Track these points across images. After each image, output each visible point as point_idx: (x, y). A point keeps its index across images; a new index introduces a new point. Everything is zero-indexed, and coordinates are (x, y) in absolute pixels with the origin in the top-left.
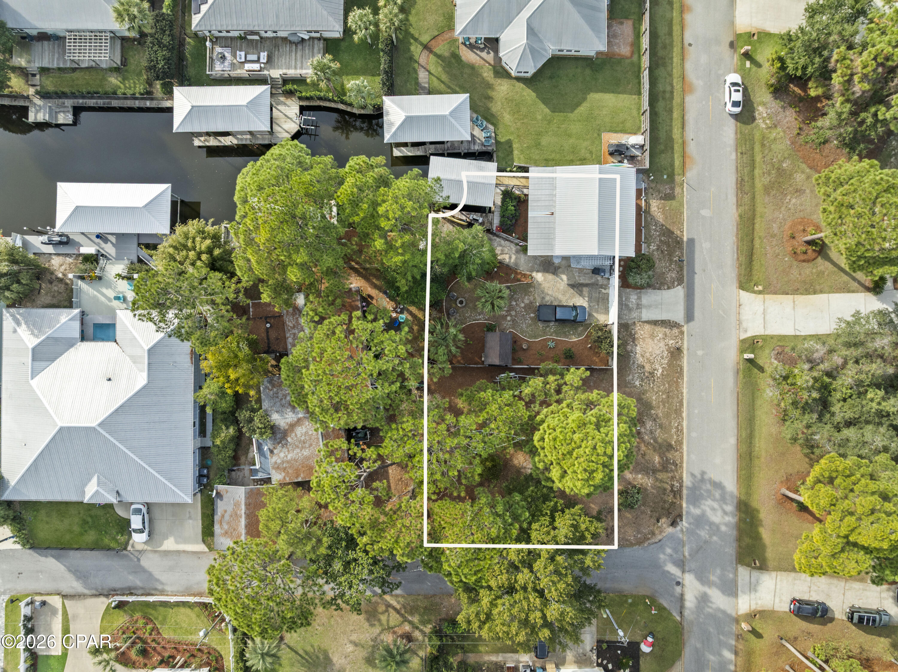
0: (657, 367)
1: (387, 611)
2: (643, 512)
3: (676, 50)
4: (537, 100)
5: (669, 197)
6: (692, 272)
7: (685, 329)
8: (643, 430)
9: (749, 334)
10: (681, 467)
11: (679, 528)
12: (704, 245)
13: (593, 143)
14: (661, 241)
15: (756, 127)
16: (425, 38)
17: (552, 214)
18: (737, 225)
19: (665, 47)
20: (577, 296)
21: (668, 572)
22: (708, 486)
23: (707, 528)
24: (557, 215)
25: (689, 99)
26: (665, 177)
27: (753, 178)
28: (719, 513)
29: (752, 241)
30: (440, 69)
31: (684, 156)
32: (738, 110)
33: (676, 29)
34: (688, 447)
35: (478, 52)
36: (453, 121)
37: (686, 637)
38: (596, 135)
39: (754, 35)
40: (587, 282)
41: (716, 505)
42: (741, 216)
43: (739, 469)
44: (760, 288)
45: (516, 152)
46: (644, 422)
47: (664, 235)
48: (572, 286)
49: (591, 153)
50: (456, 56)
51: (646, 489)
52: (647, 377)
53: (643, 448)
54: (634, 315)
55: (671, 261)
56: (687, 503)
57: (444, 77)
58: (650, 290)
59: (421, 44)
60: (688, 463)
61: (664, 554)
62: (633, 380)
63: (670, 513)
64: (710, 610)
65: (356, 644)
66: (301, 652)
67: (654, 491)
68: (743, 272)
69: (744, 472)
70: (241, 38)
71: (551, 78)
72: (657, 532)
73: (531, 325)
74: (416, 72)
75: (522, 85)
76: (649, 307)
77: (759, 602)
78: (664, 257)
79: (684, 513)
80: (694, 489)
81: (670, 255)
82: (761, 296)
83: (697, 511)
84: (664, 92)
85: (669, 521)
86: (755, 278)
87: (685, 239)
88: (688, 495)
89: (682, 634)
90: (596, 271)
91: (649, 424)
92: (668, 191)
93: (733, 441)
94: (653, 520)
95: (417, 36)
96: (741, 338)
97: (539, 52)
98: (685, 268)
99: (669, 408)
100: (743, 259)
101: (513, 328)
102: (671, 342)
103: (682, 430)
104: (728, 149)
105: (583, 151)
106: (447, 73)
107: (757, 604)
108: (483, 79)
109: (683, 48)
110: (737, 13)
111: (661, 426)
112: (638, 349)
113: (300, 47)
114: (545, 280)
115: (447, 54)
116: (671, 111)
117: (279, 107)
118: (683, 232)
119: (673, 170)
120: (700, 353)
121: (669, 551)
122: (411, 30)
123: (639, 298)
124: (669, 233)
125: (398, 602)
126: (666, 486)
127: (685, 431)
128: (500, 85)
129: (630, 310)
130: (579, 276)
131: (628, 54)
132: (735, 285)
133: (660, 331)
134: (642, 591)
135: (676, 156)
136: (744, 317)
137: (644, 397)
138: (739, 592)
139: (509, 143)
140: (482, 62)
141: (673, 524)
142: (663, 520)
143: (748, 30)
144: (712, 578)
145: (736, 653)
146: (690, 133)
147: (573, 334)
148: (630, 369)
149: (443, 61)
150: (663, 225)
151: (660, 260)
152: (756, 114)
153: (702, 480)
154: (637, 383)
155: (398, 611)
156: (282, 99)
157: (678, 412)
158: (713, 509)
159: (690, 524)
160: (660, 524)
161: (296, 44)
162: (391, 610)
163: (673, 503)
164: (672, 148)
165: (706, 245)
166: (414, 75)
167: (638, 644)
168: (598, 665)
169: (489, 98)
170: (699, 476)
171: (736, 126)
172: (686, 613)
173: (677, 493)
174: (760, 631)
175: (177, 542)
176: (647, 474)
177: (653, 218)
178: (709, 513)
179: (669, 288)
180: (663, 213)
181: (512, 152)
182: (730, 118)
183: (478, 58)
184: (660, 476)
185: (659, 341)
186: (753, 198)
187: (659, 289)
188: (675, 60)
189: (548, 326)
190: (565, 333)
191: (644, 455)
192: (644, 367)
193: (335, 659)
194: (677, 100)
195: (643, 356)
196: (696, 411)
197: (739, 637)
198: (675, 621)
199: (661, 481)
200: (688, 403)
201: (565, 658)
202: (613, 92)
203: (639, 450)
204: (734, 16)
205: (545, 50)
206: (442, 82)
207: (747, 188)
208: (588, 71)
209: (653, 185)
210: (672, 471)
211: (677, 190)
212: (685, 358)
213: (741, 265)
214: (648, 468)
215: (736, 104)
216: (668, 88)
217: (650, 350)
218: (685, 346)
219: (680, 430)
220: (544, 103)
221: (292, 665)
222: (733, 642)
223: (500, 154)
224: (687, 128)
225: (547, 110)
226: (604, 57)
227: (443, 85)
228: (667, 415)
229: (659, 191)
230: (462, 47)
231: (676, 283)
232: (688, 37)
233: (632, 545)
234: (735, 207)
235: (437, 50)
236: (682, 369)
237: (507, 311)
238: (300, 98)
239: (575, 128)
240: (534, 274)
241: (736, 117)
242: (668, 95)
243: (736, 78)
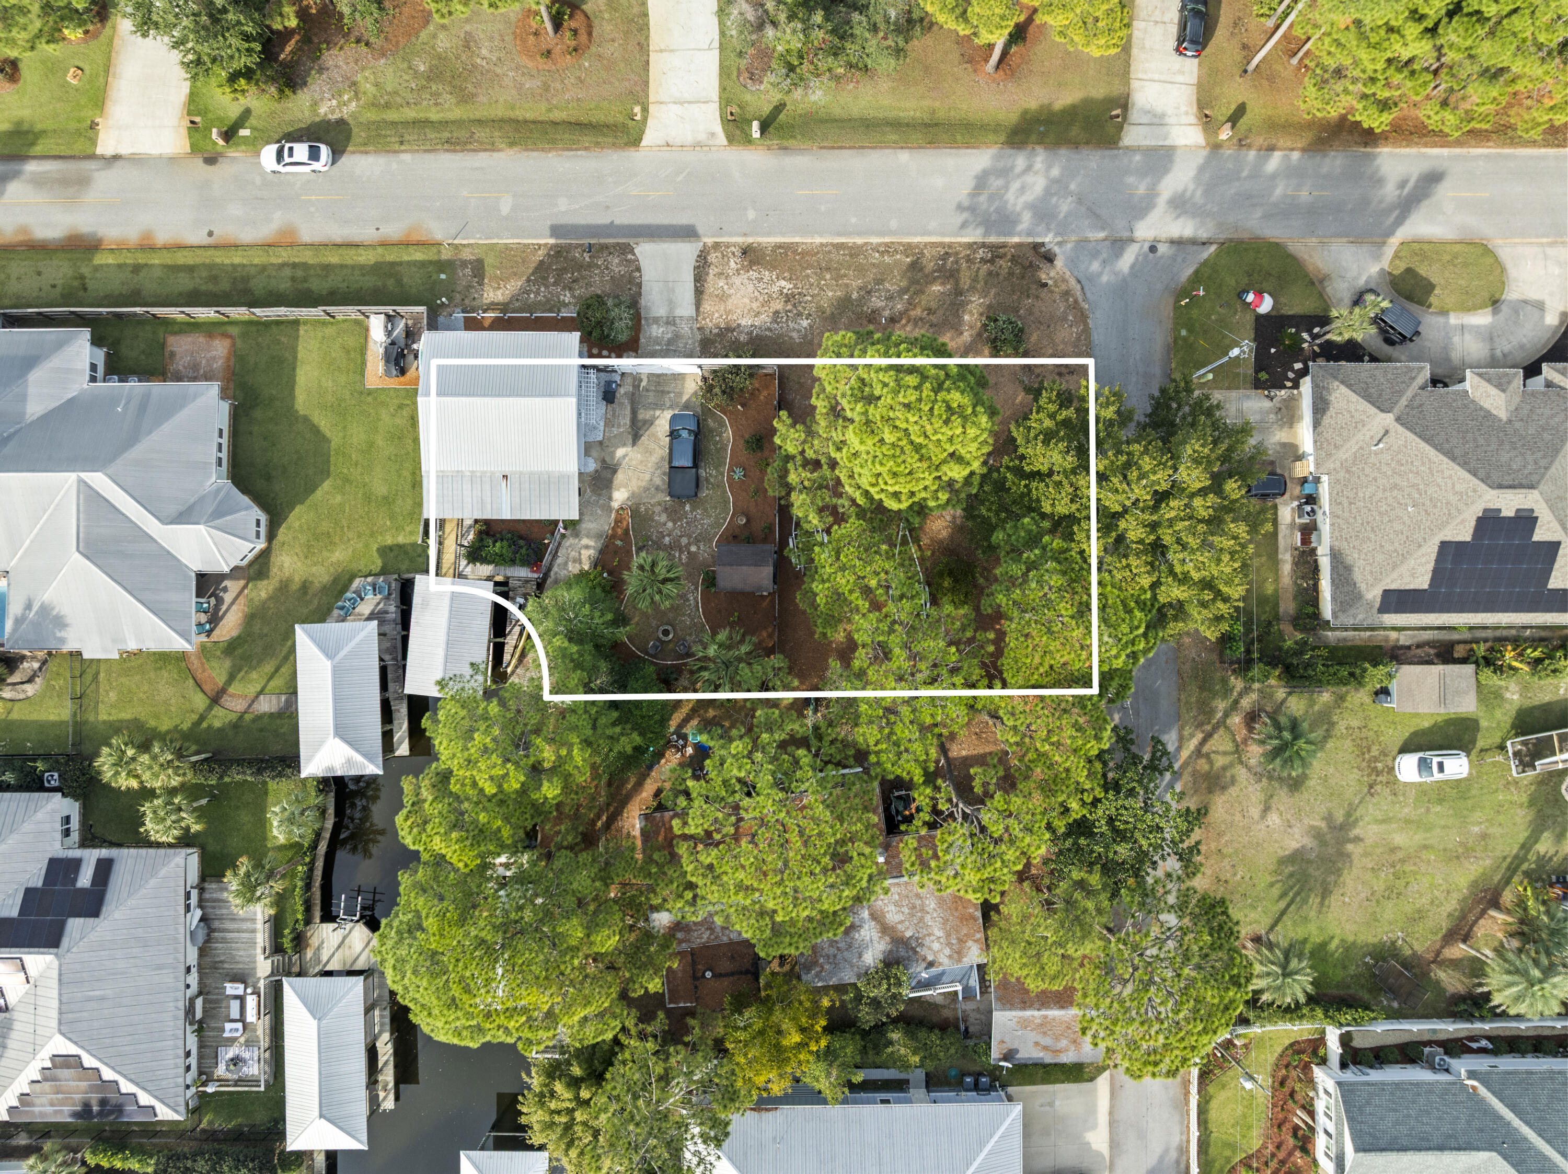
0: (776, 289)
1: (1207, 756)
2: (1030, 312)
3: (221, 258)
4: (308, 502)
5: (478, 269)
6: (611, 230)
7: (709, 241)
8: (887, 313)
9: (718, 129)
10: (950, 245)
11: (1056, 249)
12: (563, 209)
13: (383, 404)
14: (555, 284)
15: (355, 118)
16: (200, 702)
17: (505, 477)
18: (527, 150)
19: (214, 279)
20: (652, 429)
21: (1133, 267)
22: (982, 198)
23: (1054, 200)
24: (507, 470)
25: (306, 236)
26: (443, 276)
27: (444, 124)
28: (1029, 179)
29: (555, 124)
30: (254, 675)
31: (406, 244)
32: (324, 150)
33: (182, 258)
34: (916, 235)
35: (224, 608)
36: (342, 654)
37: (1245, 236)
38: (370, 399)
39: (192, 122)
40: (628, 412)
41: (1015, 186)
42: (512, 144)
43: (953, 144)
44: (637, 109)
45: (401, 540)
46: (873, 312)
47: (545, 278)
48: (636, 438)
49: (401, 407)
50: (231, 648)
51: (990, 307)
52: (794, 306)
53: (918, 312)
54: (685, 329)
55: (590, 266)
56: (1011, 234)
57: (268, 668)
58: (643, 302)
59: (210, 708)
60: (943, 234)
61: (1100, 274)
62: (799, 331)
63: (1031, 265)
64: (1199, 193)
65: (1266, 809)
66: (1282, 904)
67: (993, 291)
68: (610, 140)
69: (959, 137)
70: (200, 1031)
71: (268, 478)
72: (1064, 287)
73: (705, 510)
74: (259, 718)
75: (282, 530)
76: (671, 304)
77: (1184, 108)
78: (584, 278)
79: (1030, 240)
80: (987, 224)
81: (580, 267)
82: (652, 108)
83: (1027, 219)
84: (293, 279)
85: (1044, 265)
86: (620, 118)
87: (552, 241)
88: (999, 234)
89: (1240, 242)
90: (609, 396)
91: (876, 302)
92: (468, 271)
93: (904, 157)
94: (1044, 293)
95: (195, 717)
96: (725, 142)
97: (220, 502)
98: (602, 241)
99: (849, 268)
100: (586, 140)
101: (711, 541)
102: (732, 264)
103: (886, 245)
104: (394, 166)
105: (398, 421)
106: (260, 662)
107: (1187, 113)
108: (270, 598)
109: (216, 247)
110: (155, 151)
111: (879, 282)
112: (746, 322)
113: (216, 924)
114: (626, 486)
115: (228, 663)
116: (327, 268)
117: (324, 959)
118: (540, 245)
119: (430, 262)
120: (751, 214)
121: (1095, 266)
122: (186, 726)
123: (656, 320)
124: (541, 269)
125: (1192, 736)
126: (982, 273)
127: (887, 240)
128: (281, 568)
129: (677, 337)
130: (619, 426)
131: (227, 343)
132: (632, 153)
133: (714, 283)
134: (1167, 311)
135: (406, 258)
136: (689, 139)
137: (828, 311)
138: (1167, 143)
139: (384, 551)
140: (242, 600)
141: (1049, 258)
142: (1043, 277)
143: (184, 132)
144: (1142, 190)
145: (1272, 149)
146: (367, 234)
147: (720, 435)
148: (780, 336)
149: (240, 670)
150: (528, 280)
151: (589, 285)
152: (333, 117)
153: (972, 209)
154: (805, 323)
155: (1208, 737)
156: (309, 954)
157: (855, 251)
158: (1023, 189)
159: (1049, 230)
160: (1050, 282)
161: (211, 930)
163: (1014, 259)
164: (393, 264)
165: (563, 204)
166: (266, 720)
167: (1259, 318)
168: (1296, 386)
169: (305, 586)
170: (965, 215)
171: (353, 152)
172: (1203, 234)
173: (996, 252)
174: (1233, 107)
175: (1094, 1127)
176: (963, 304)
177: (515, 298)
178: (1029, 197)
179: (638, 269)
180: (506, 279)
181: (400, 546)
182: (339, 163)
183: (234, 607)
184: (965, 282)
185: (731, 286)
186: (479, 122)
187: (640, 285)
188: (237, 260)
189: (707, 480)
190: (718, 451)
191: (930, 311)
192: (776, 313)
193: (1295, 845)
194: (308, 257)
195: (758, 314)
196: (853, 220)
197: (1241, 143)
198: (1218, 254)
199: (975, 280)
200: (839, 234)
201: (1284, 445)
202: (294, 369)
203: (921, 319)
204: (160, 157)
205: (218, 490)
206: (277, 671)
207: (463, 134)
208: (258, 414)
209: (458, 297)
210: (957, 262)
211: (466, 255)
212: (760, 240)
213: (598, 143)
214: (953, 304)
215: (314, 155)
216: (287, 272)
217: (747, 301)
218: (740, 240)
219: (887, 249)
220: (313, 491)
221: (1306, 919)
222: (1252, 154)
223: (404, 567)
224: (357, 239)
225: (327, 485)
226: (232, 385)
227: (283, 670)
228: (861, 270)
229: (469, 287)
230: (218, 635)
231: (630, 256)
232: (198, 237)
233: (1087, 330)
234: (495, 154)
235: (221, 680)
236: (780, 246)
237: (681, 552)
238: (308, 922)
239: (357, 435)
240: (615, 505)
241: (337, 153)
242: (299, 273)
243: (269, 152)
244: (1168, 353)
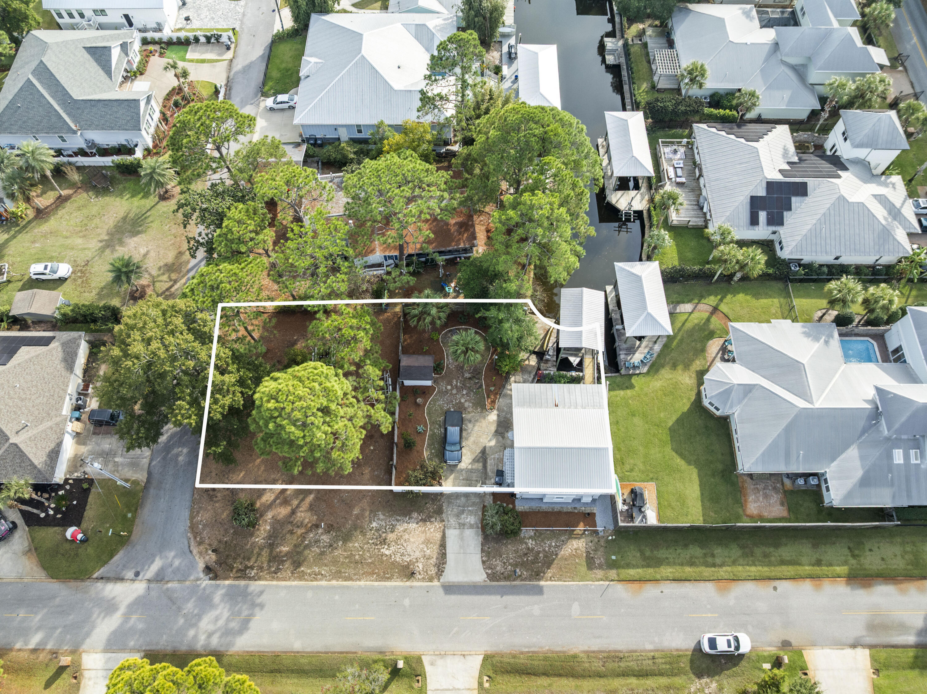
0: (392, 548)
1: (171, 280)
2: (226, 530)
3: (765, 570)
4: (680, 413)
5: (590, 563)
6: (503, 592)
7: (436, 583)
8: (320, 531)
9: (428, 668)
10: (273, 578)
11: (202, 575)
12: (536, 607)
13: (643, 472)
14: (539, 552)
15: (689, 679)
16: (723, 307)
17: (556, 406)
18: (564, 652)
19: (766, 556)
20: (473, 457)
21: (152, 562)
22: (245, 613)
23: (196, 612)
25: (710, 586)
26: (614, 557)
27: (625, 674)
28: (211, 627)
29: (546, 674)
30: (696, 321)
31: (641, 580)
32: (706, 647)
33: (789, 570)
34: (296, 586)
35: (719, 355)
36: (643, 317)
37: (73, 584)
38: (651, 475)
39: (806, 674)
40: (489, 468)
41: (221, 623)
42: (575, 657)
43: (261, 655)
44: (486, 685)
45: (622, 393)
46: (329, 532)
47: (546, 556)
48: (484, 451)
49: (631, 470)
50: (711, 335)
51: (252, 535)
52: (380, 536)
53: (300, 531)
54: (453, 521)
55: (516, 565)
56: (230, 586)
57: (689, 325)
58: (480, 539)
59: (718, 305)
60: (277, 586)
61: (174, 557)
62: (379, 519)
63: (221, 564)
64: (95, 616)
65: (145, 255)
66: (148, 214)
67: (248, 547)
68: (506, 660)
69: (257, 660)
70: (695, 163)
71: (706, 427)
72: (201, 547)
73: (441, 409)
74: (689, 301)
75: (693, 398)
76: (461, 538)
77: (91, 683)
78: (520, 556)
79: (218, 582)
80: (244, 594)
81: (523, 565)
82: (476, 685)
83: (217, 598)
84: (713, 556)
85: (212, 564)
86: (499, 678)
87: (542, 583)
88: (238, 586)
89: (76, 579)
90: (500, 473)
91: (326, 538)
92: (597, 562)
93: (297, 645)
94: (215, 544)
95: (724, 301)
96: (423, 657)
97: (728, 399)
98: (508, 583)
99: (343, 563)
100: (522, 660)
101: (439, 392)
102: (421, 566)
103: (316, 580)
104: (656, 639)
105: (632, 461)
106: (694, 328)
107: (90, 679)
108: (693, 360)
109: (770, 579)
110: (827, 651)
111: (322, 553)
112: (413, 526)
113: (696, 207)
114: (489, 423)
115: (712, 327)
116: (692, 564)
117: (639, 195)
118: (551, 580)
119: (623, 568)
120: (407, 602)
121: (177, 563)
122: (729, 296)
123: (471, 526)
124: (548, 564)
126: (253, 560)
127: (315, 583)
128: (690, 377)
129: (458, 516)
130: (494, 459)
131: (749, 512)
132: (489, 649)
133: (433, 551)
134: (137, 530)
135: (640, 570)
136: (449, 660)
137: (358, 532)
138: (110, 655)
139: (631, 387)
140: (710, 359)
141: (208, 569)
142: (214, 557)
143: (810, 666)
144: (134, 618)
146: (670, 588)
147: (431, 453)
148: (390, 516)
149: (704, 324)
150: (557, 555)
151: (516, 551)
152: (705, 680)
153: (254, 605)
154: (374, 525)
156: (647, 198)
157: (338, 575)
158: (217, 619)
159: (204, 589)
160: (210, 552)
161: (698, 205)
162: (171, 283)
163: (231, 568)
164: (648, 566)
165: (536, 610)
166: (686, 300)
168: (66, 480)
169: (674, 367)
170: (259, 601)
171: (686, 650)
172: (100, 585)
173: (242, 574)
174: (54, 686)
175: (262, 128)
176: (270, 537)
177: (564, 542)
178: (213, 614)
179: (483, 562)
180: (571, 556)
181: (622, 389)
182: (696, 642)
183: (714, 355)
184: (265, 553)
185: (422, 550)
186: (600, 675)
187: (483, 551)
188: (753, 569)
189: (440, 426)
190: (433, 444)
191: (291, 532)
192: (392, 532)
193: (135, 239)
194: (707, 571)
195: (404, 531)
196: (337, 597)
197: (55, 653)
198: (92, 573)
199: (259, 554)
200: (348, 587)
201: (84, 444)
202: (702, 494)
203: (298, 527)
204: (822, 646)
205: (731, 407)
206: (684, 324)
207: (611, 665)
208: (720, 467)
209: (602, 543)
210: (270, 567)
211: (600, 573)
212: (401, 584)
213: (514, 657)
214: (276, 537)
215: (713, 643)
216: (718, 561)
217: (412, 540)
218: (416, 584)
219: (316, 576)
220: (678, 420)
221: (138, 207)
222: (50, 646)
223: (619, 379)
224: (675, 585)
225: (670, 423)
226: (740, 484)
227: (680, 325)
228: (335, 562)
229: (596, 550)
230: (721, 341)
231: (490, 572)
232: (784, 586)
233: (192, 518)
234: (586, 648)
235: (714, 319)
236: (389, 579)
237: (456, 386)
238: (649, 210)
239: (655, 453)
240: (495, 412)
241: (698, 649)
242: (710, 560)
243: (745, 648)
244: (142, 503)
